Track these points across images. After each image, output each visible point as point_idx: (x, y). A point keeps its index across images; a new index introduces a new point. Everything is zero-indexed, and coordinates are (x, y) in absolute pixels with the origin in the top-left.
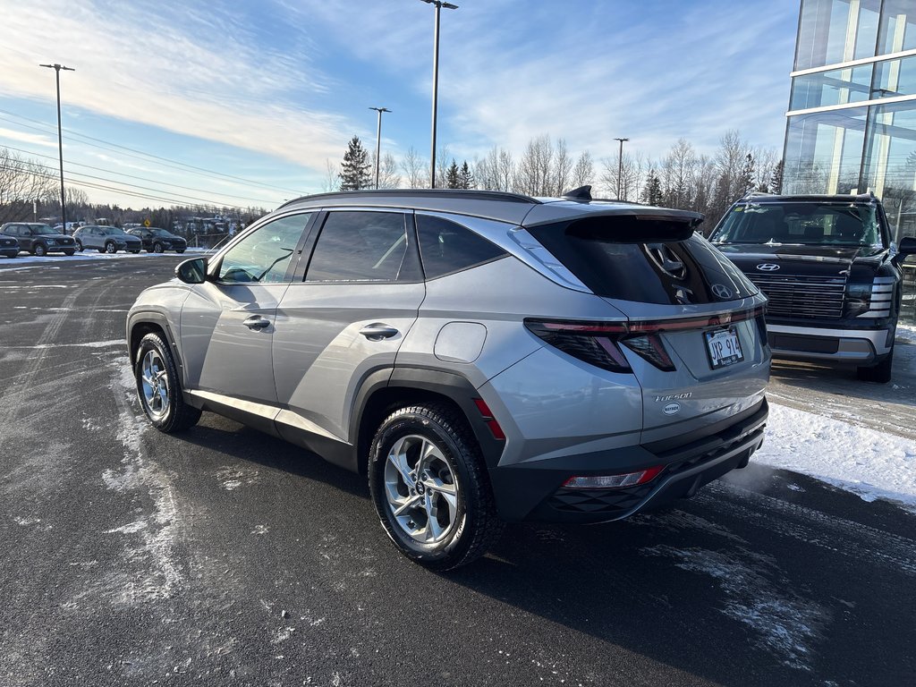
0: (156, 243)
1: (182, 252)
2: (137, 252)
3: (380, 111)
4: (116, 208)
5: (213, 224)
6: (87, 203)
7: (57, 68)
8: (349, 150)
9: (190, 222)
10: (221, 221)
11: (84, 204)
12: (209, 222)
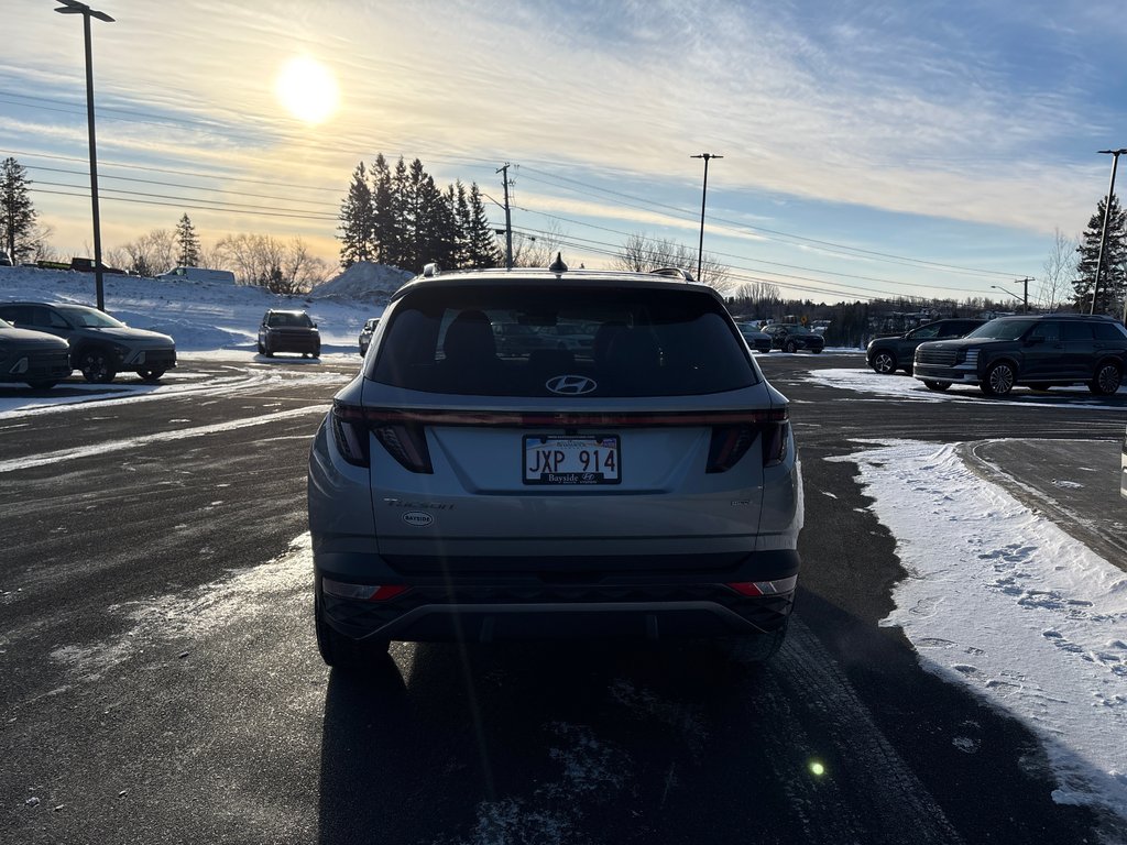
0: (789, 341)
1: (819, 352)
2: (767, 352)
3: (1117, 154)
4: (808, 303)
5: (917, 320)
6: (780, 299)
7: (707, 157)
8: (1097, 213)
9: (888, 318)
10: (928, 317)
11: (776, 299)
12: (912, 318)
